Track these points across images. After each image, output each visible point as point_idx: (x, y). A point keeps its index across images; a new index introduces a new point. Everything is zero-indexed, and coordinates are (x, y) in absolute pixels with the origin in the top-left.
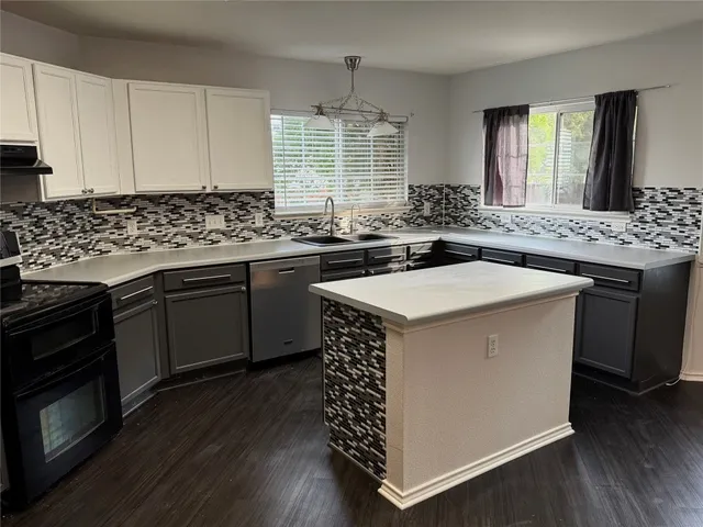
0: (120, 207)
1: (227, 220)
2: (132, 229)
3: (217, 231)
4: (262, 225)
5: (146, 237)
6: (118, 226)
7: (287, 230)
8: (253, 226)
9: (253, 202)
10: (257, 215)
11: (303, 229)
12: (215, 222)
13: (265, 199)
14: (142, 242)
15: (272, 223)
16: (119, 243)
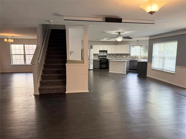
6: (117, 56)
7: (132, 58)
8: (128, 57)
9: (128, 55)
15: (130, 57)
16: (120, 58)
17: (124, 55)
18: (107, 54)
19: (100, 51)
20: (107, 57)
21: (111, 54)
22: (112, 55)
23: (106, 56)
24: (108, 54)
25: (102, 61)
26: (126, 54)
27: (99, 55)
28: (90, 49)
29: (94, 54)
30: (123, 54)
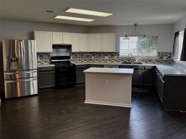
0: (91, 54)
1: (109, 57)
2: (93, 58)
3: (107, 59)
4: (116, 59)
5: (95, 59)
6: (91, 57)
7: (122, 60)
8: (114, 59)
9: (115, 54)
10: (115, 57)
11: (126, 61)
12: (107, 58)
13: (117, 54)
14: (94, 60)
15: (118, 59)
16: (91, 60)
17: (106, 55)
18: (71, 53)
19: (55, 47)
20: (72, 58)
21: (79, 53)
22: (81, 54)
23: (69, 58)
24: (73, 53)
25: (61, 70)
26: (109, 53)
27: (52, 55)
28: (29, 41)
29: (38, 54)
30: (103, 53)
